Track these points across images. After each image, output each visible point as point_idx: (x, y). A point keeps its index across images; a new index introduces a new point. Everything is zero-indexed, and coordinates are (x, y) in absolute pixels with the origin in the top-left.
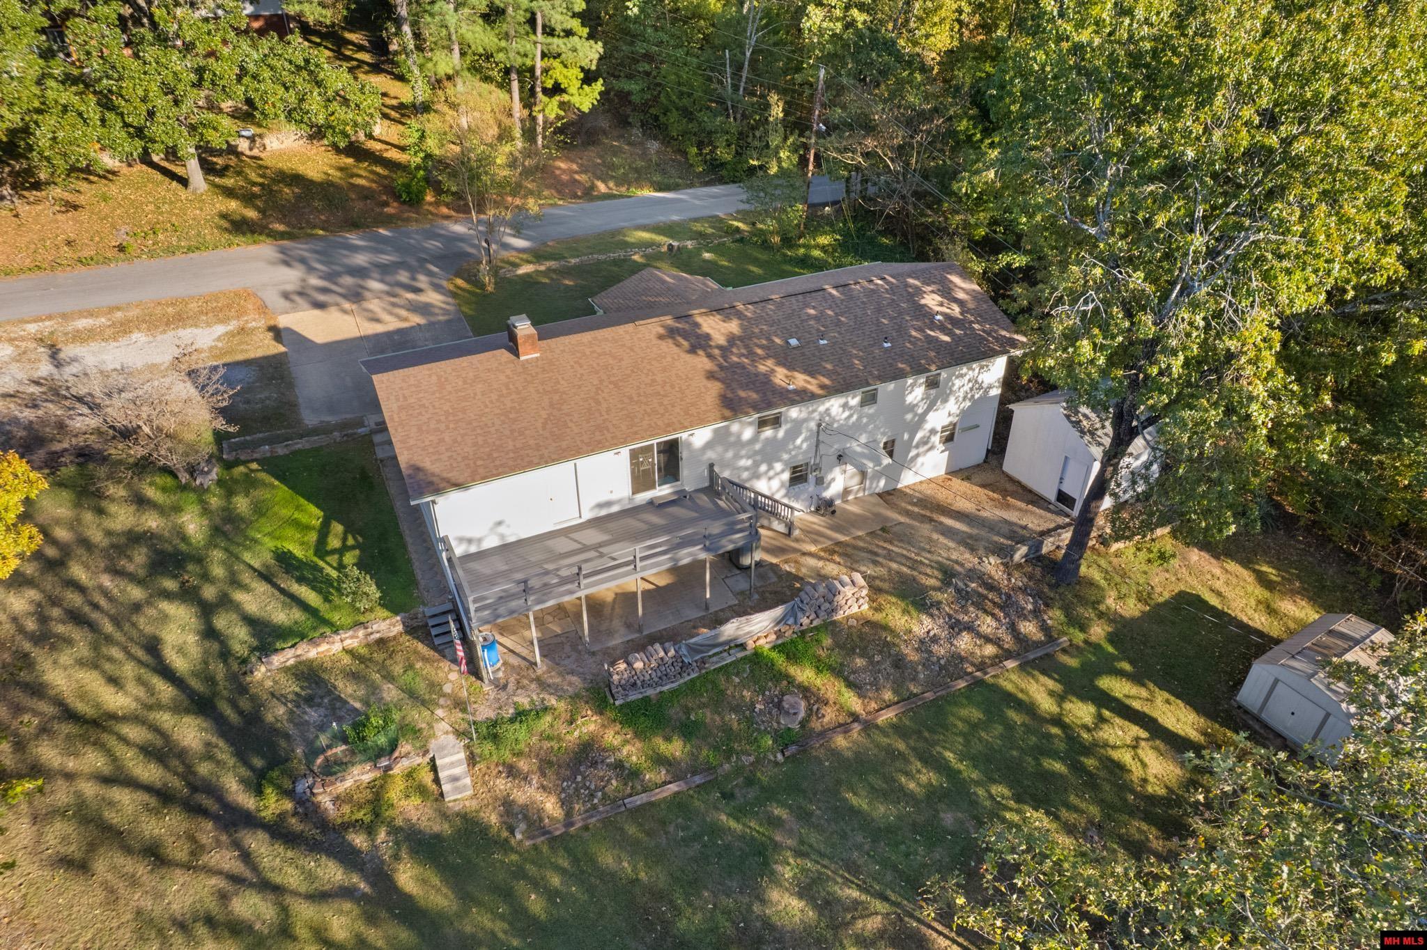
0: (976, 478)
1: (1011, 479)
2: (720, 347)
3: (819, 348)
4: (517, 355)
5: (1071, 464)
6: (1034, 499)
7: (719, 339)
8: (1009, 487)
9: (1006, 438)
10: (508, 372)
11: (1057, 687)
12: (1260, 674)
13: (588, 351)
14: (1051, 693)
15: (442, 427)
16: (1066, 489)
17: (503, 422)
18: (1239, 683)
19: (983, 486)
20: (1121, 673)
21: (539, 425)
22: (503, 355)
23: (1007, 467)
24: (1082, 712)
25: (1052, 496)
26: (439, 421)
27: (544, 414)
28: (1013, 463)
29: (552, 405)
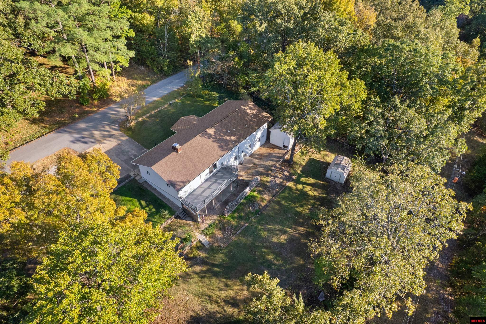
0: (266, 146)
1: (272, 145)
2: (214, 135)
3: (234, 131)
4: (178, 152)
5: (285, 140)
6: (279, 148)
7: (213, 133)
8: (273, 147)
9: (270, 136)
10: (178, 157)
11: (294, 183)
12: (329, 172)
13: (191, 147)
14: (293, 185)
16: (285, 145)
17: (184, 169)
18: (325, 173)
19: (268, 148)
20: (303, 177)
21: (191, 167)
22: (174, 153)
23: (271, 142)
24: (300, 187)
25: (282, 147)
27: (191, 164)
28: (273, 141)
29: (191, 162)
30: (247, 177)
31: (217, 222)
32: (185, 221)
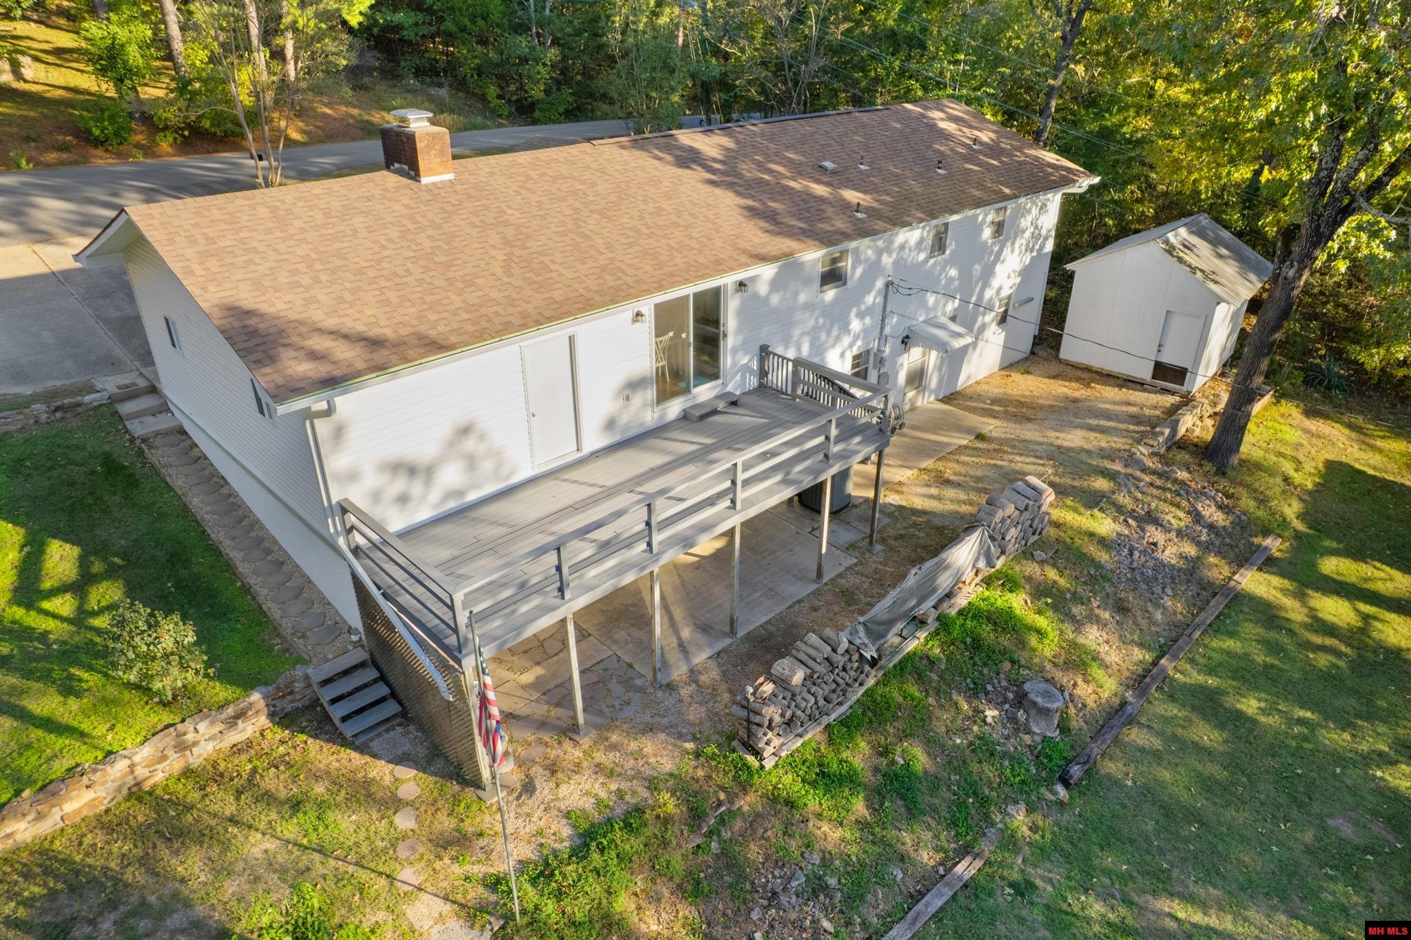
0: (1037, 371)
1: (1075, 366)
2: (721, 162)
4: (417, 179)
5: (1176, 321)
8: (1087, 374)
10: (406, 201)
11: (1286, 583)
14: (1286, 592)
15: (306, 280)
16: (1168, 356)
17: (426, 269)
19: (1051, 377)
21: (498, 271)
22: (389, 180)
23: (1068, 351)
24: (1335, 610)
25: (1146, 373)
26: (294, 272)
27: (500, 255)
29: (507, 242)
30: (938, 498)
31: (670, 804)
32: (357, 759)
